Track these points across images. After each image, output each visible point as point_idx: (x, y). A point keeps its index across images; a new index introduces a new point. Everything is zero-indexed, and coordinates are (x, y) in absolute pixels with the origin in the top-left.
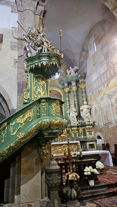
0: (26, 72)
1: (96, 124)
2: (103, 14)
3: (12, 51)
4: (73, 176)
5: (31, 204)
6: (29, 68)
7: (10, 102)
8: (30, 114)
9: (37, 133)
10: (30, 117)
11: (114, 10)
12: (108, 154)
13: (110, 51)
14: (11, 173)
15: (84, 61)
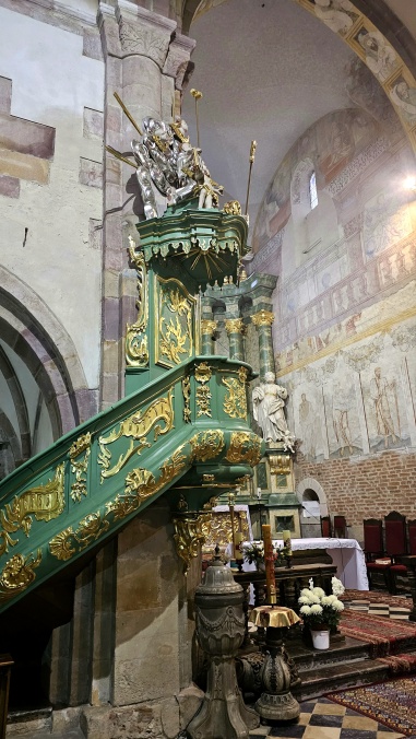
0: (134, 265)
1: (303, 449)
2: (352, 92)
3: (84, 188)
4: (281, 616)
5: (149, 707)
6: (149, 255)
7: (76, 362)
8: (162, 408)
9: (185, 472)
10: (162, 418)
11: (393, 86)
12: (354, 549)
13: (365, 213)
14: (76, 603)
15: (270, 235)
